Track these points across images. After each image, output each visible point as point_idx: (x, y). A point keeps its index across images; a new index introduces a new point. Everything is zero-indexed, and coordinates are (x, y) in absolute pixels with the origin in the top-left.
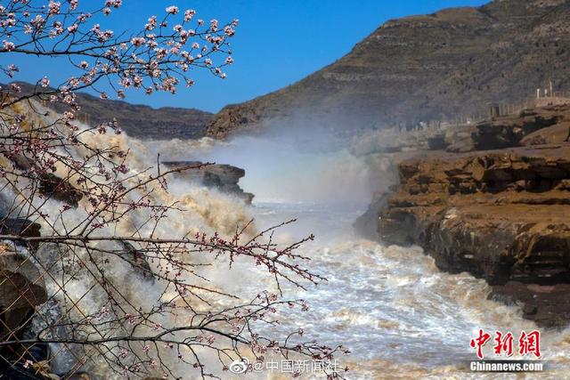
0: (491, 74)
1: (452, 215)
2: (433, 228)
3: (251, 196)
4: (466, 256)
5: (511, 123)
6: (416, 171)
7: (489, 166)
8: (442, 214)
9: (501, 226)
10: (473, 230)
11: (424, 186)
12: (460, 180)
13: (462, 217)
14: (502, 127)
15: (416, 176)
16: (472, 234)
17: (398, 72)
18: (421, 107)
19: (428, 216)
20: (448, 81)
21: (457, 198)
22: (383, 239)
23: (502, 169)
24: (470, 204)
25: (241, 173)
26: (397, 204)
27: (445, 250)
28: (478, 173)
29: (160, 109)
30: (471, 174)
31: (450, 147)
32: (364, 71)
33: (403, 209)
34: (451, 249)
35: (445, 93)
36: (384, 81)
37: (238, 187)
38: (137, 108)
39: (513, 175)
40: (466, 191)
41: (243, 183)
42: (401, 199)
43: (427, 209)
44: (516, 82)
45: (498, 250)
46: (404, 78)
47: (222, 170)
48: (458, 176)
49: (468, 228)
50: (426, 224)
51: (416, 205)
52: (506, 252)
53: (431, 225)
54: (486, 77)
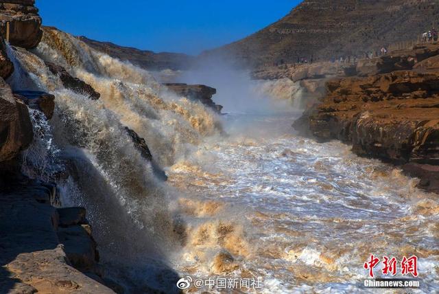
0: (386, 28)
1: (366, 116)
2: (351, 126)
3: (221, 107)
4: (376, 145)
5: (406, 54)
6: (339, 86)
7: (393, 81)
8: (357, 116)
9: (403, 123)
10: (381, 126)
11: (344, 96)
12: (371, 92)
13: (373, 116)
14: (399, 58)
15: (339, 90)
16: (381, 128)
17: (322, 28)
18: (337, 51)
19: (347, 118)
20: (356, 34)
21: (368, 105)
22: (314, 135)
23: (403, 83)
24: (378, 109)
25: (214, 91)
26: (325, 110)
27: (360, 140)
28: (385, 86)
29: (160, 54)
30: (379, 87)
31: (360, 73)
32: (298, 27)
33: (328, 113)
34: (364, 140)
35: (354, 41)
36: (312, 34)
37: (211, 101)
38: (144, 53)
39: (411, 87)
40: (375, 100)
41: (214, 98)
42: (327, 107)
43: (346, 113)
44: (404, 33)
45: (400, 139)
46: (325, 31)
47: (201, 89)
48: (369, 89)
49: (378, 125)
50: (346, 123)
51: (338, 110)
52: (407, 141)
53: (349, 125)
54: (383, 30)
